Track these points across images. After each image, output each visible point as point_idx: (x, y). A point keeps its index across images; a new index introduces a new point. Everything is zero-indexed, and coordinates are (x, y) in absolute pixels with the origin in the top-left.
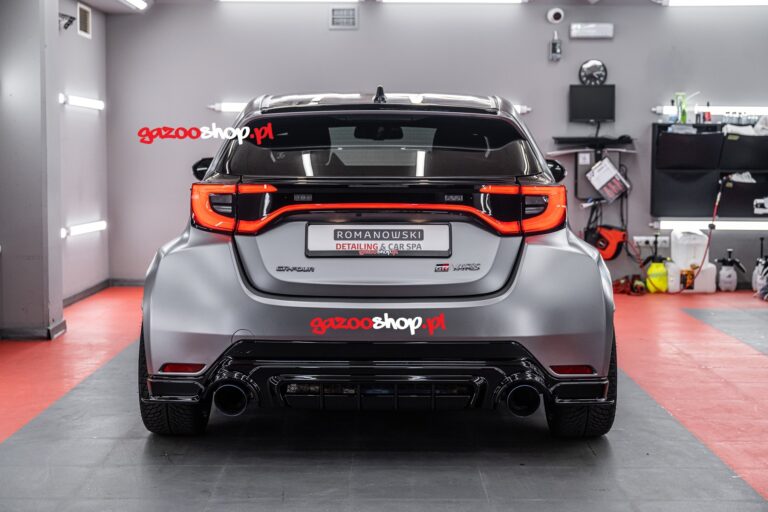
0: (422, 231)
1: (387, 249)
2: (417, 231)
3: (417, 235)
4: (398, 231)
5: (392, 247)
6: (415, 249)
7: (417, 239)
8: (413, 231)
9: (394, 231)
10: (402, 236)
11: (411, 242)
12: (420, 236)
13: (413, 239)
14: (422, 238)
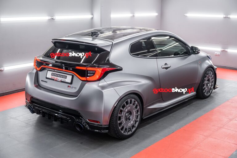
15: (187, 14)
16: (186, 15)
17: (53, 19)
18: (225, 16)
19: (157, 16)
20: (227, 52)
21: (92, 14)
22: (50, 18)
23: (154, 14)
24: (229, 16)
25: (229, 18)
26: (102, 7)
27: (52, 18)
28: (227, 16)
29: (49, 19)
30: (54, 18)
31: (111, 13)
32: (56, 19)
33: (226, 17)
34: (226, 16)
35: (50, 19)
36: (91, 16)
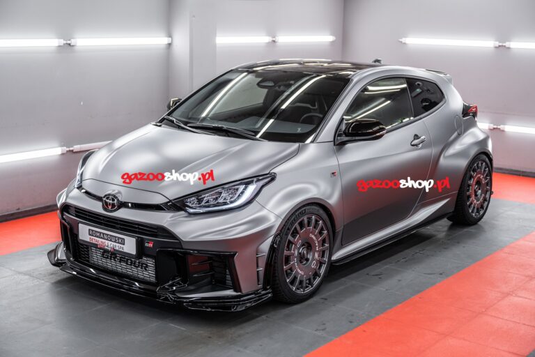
15: (405, 37)
16: (403, 40)
17: (69, 44)
18: (497, 44)
19: (332, 43)
20: (503, 131)
21: (170, 36)
22: (62, 42)
23: (326, 38)
24: (507, 44)
25: (509, 48)
26: (194, 16)
27: (69, 42)
28: (504, 44)
29: (59, 46)
30: (73, 42)
31: (217, 35)
32: (78, 45)
33: (500, 46)
34: (501, 44)
35: (62, 44)
36: (166, 41)
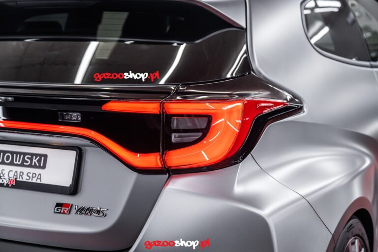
0: (46, 156)
1: (6, 177)
2: (41, 156)
3: (39, 161)
4: (20, 153)
5: (11, 175)
6: (34, 180)
7: (39, 167)
8: (37, 155)
9: (17, 153)
10: (24, 161)
11: (32, 170)
12: (42, 162)
13: (35, 167)
14: (44, 167)
